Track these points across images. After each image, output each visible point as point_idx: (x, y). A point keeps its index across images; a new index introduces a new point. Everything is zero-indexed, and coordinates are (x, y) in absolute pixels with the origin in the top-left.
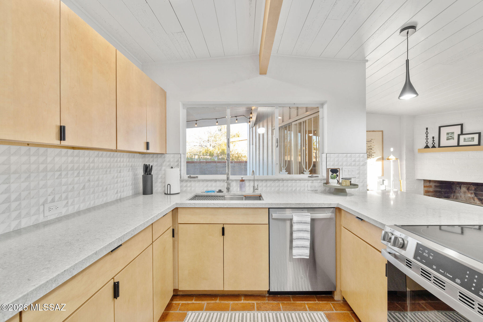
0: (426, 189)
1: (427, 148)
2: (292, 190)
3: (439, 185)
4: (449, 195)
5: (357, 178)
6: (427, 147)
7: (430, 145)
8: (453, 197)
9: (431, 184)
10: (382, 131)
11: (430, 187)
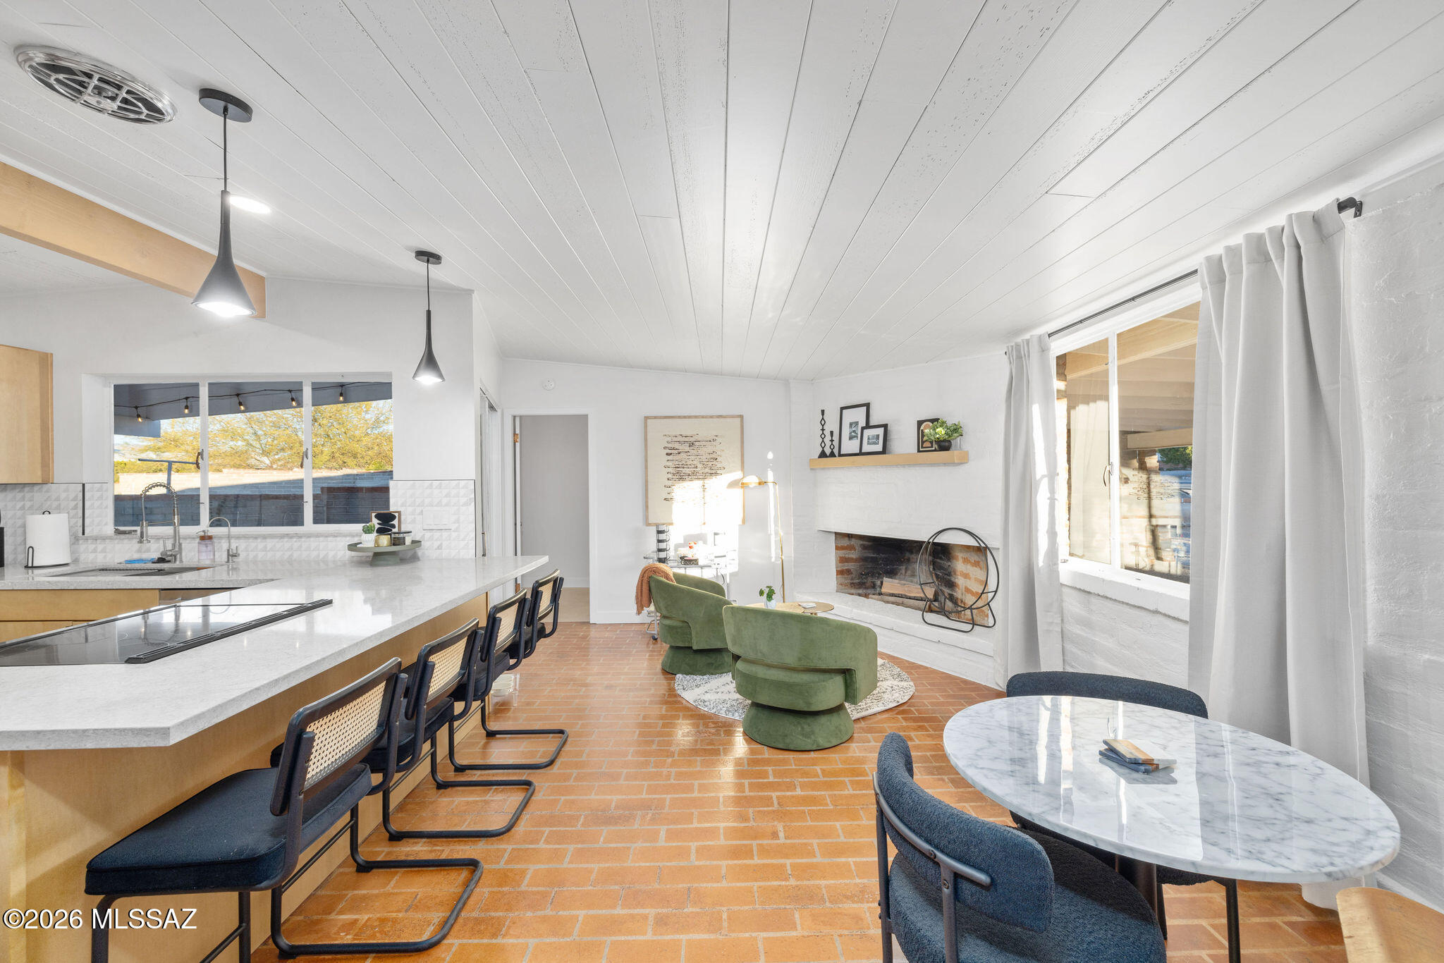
0: (842, 553)
1: (824, 457)
2: (319, 555)
3: (870, 544)
4: (895, 567)
5: (454, 531)
6: (823, 455)
7: (828, 451)
8: (906, 572)
9: (853, 542)
10: (741, 417)
11: (851, 548)
